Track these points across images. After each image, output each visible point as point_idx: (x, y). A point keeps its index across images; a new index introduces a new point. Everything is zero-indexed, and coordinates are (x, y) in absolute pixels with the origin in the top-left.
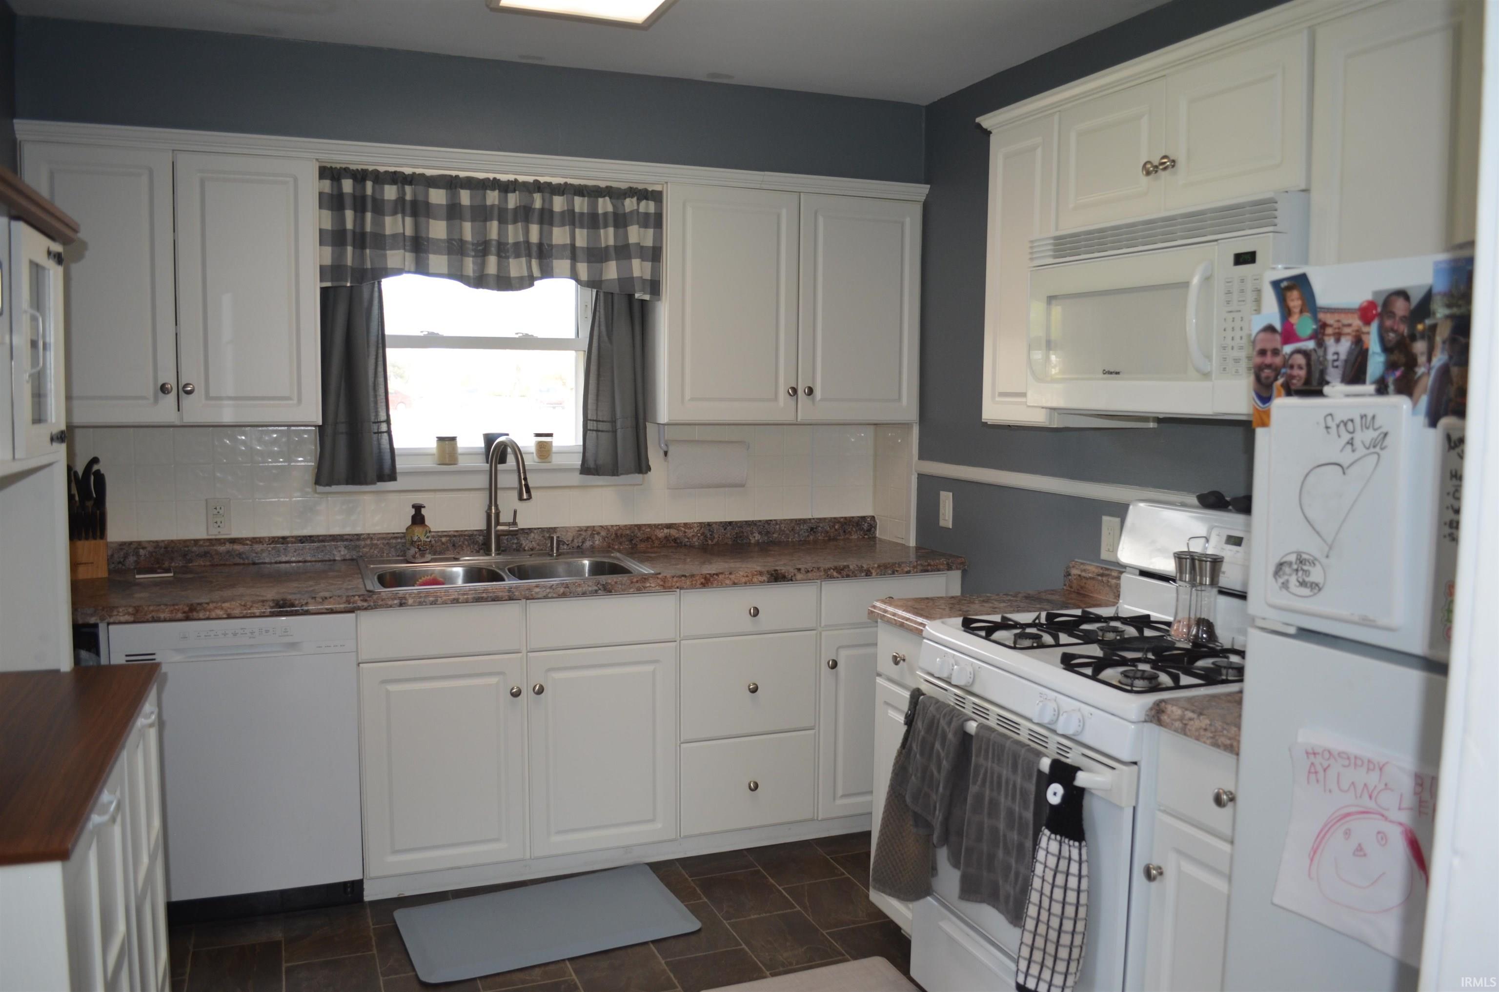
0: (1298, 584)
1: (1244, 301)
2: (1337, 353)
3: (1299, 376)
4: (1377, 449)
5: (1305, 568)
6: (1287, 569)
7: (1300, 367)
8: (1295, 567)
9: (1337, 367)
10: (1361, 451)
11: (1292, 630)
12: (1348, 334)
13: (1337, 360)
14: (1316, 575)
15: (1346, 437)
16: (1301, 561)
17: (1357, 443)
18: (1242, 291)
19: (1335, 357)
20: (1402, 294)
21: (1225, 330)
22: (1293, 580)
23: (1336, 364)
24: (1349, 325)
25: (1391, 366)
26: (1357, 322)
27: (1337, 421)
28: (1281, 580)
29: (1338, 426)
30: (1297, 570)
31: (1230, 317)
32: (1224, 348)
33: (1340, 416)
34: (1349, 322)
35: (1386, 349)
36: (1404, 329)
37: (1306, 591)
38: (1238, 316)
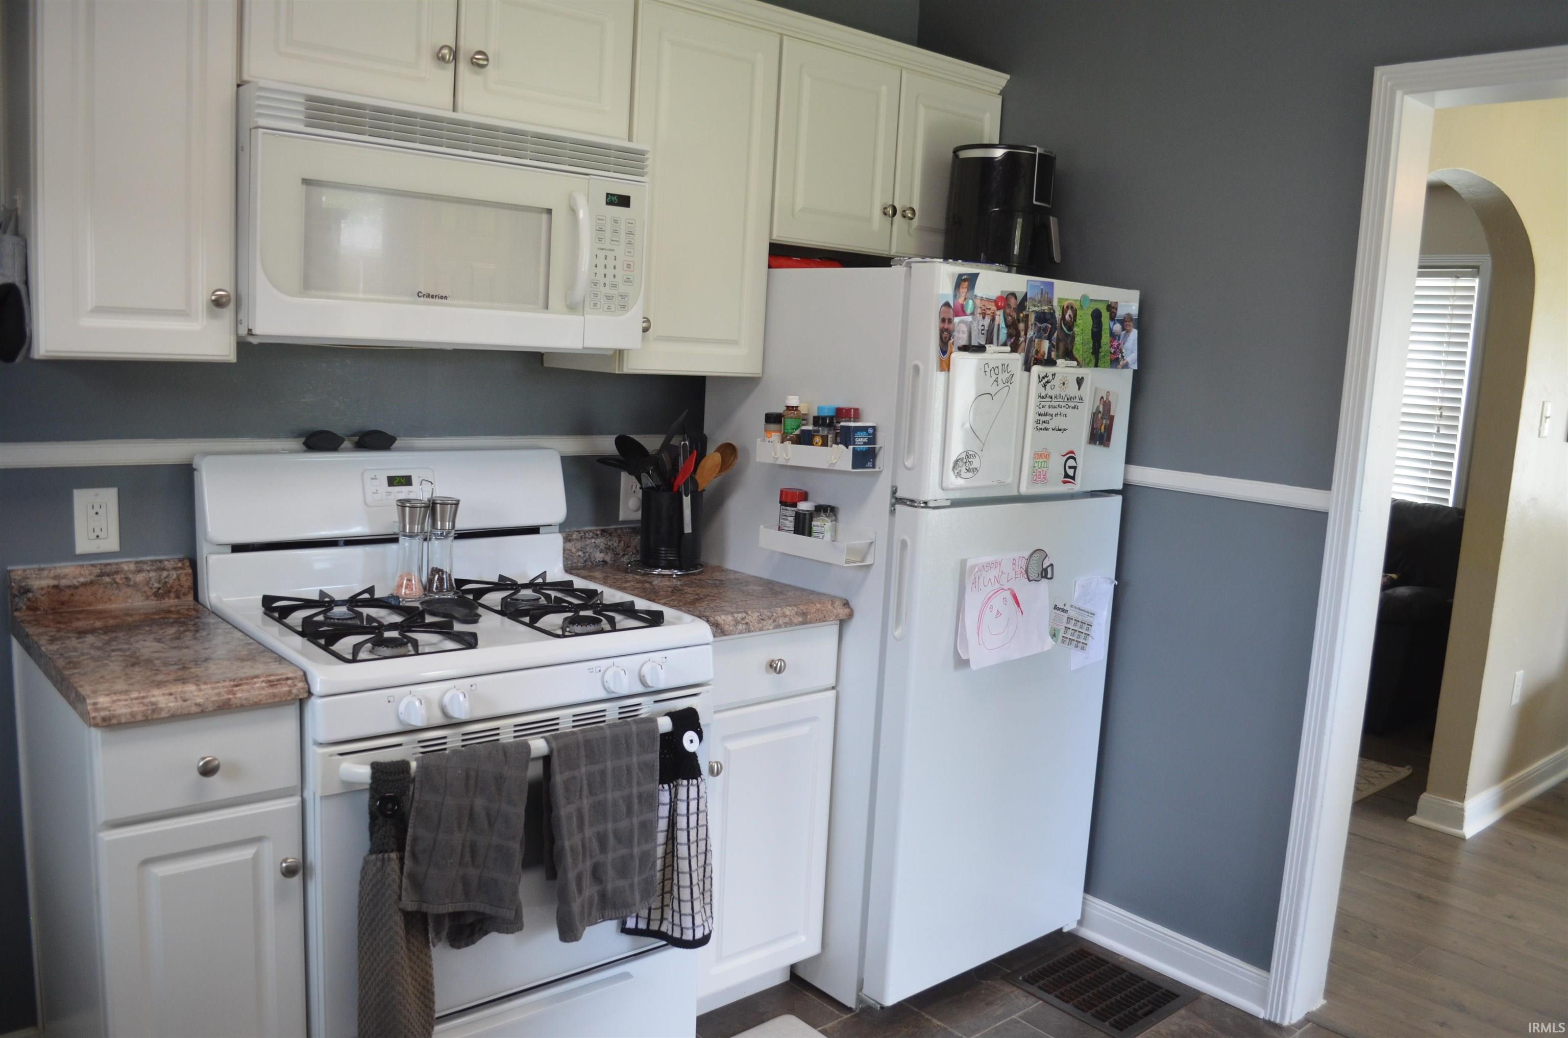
0: (966, 471)
1: (617, 241)
2: (983, 325)
3: (962, 337)
4: (1009, 384)
5: (970, 460)
6: (960, 463)
7: (963, 332)
8: (965, 461)
9: (983, 334)
10: (1001, 385)
11: (948, 503)
12: (989, 314)
13: (983, 330)
14: (976, 463)
15: (994, 377)
16: (968, 456)
17: (999, 380)
18: (615, 231)
19: (983, 328)
20: (1013, 294)
21: (596, 266)
22: (963, 470)
23: (983, 332)
24: (990, 309)
25: (1009, 336)
26: (994, 308)
27: (990, 368)
28: (956, 471)
29: (991, 371)
30: (966, 462)
31: (602, 254)
32: (595, 284)
33: (992, 365)
34: (990, 307)
35: (1007, 326)
36: (1014, 315)
37: (970, 474)
38: (611, 255)
